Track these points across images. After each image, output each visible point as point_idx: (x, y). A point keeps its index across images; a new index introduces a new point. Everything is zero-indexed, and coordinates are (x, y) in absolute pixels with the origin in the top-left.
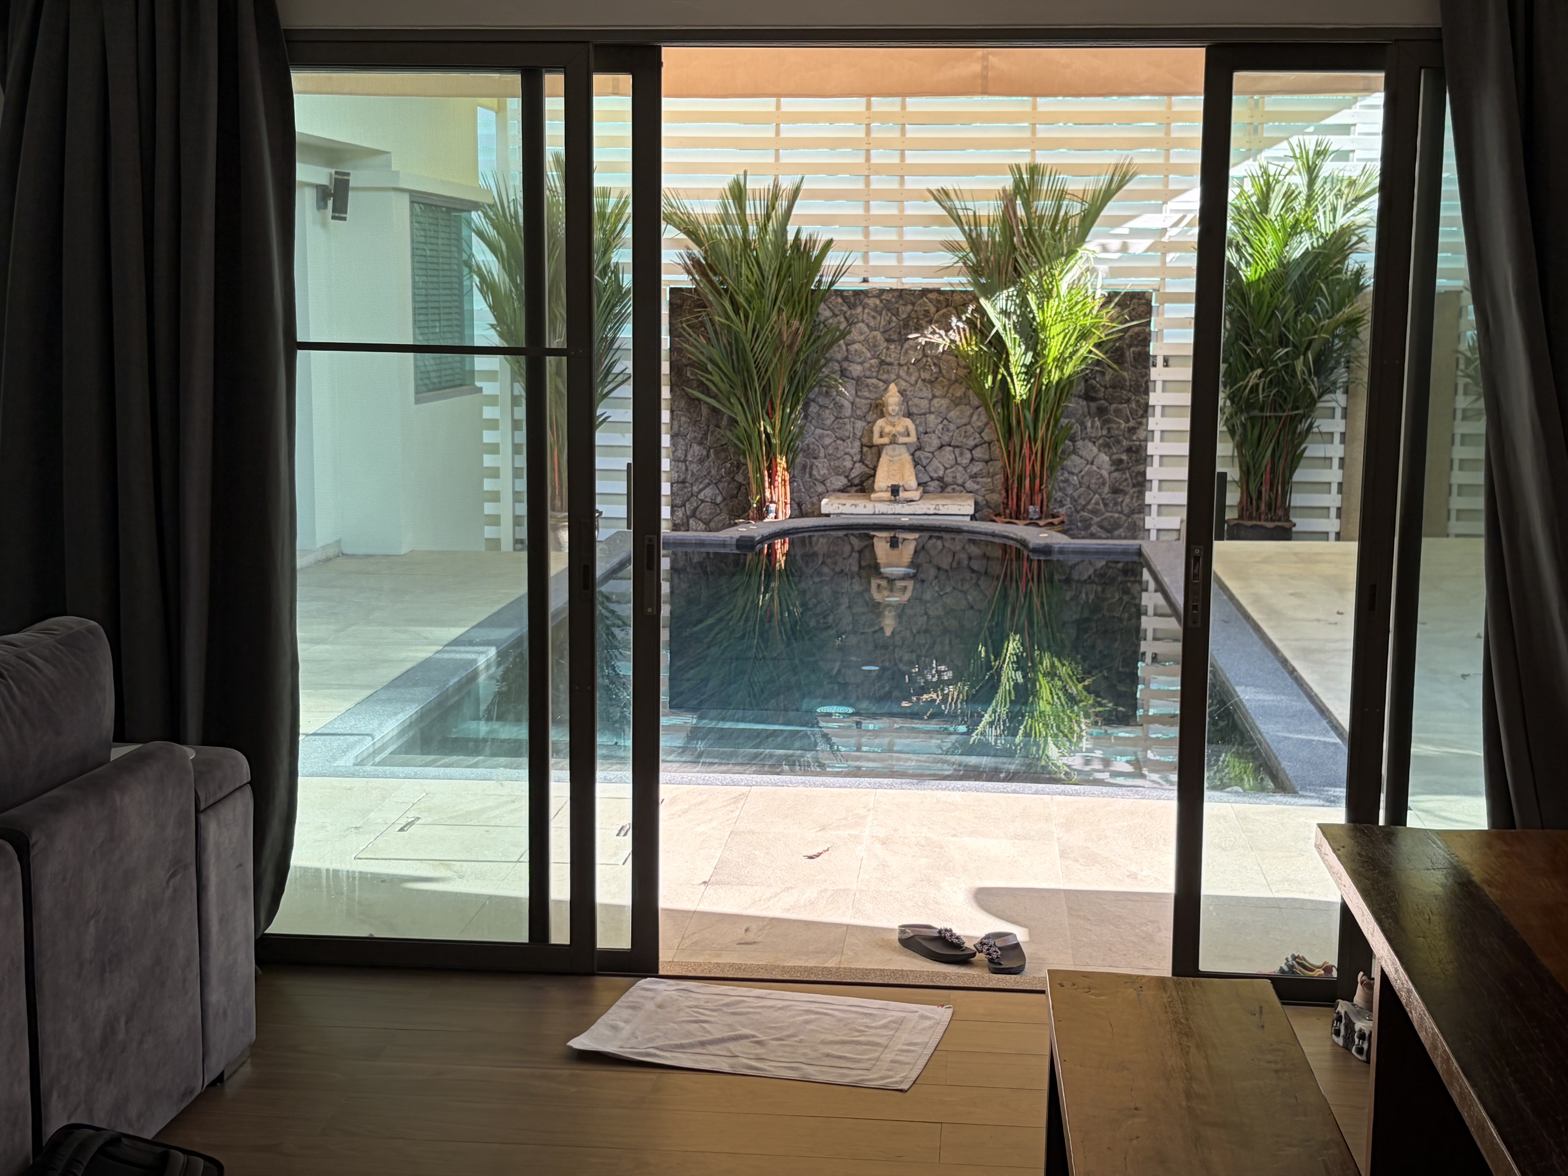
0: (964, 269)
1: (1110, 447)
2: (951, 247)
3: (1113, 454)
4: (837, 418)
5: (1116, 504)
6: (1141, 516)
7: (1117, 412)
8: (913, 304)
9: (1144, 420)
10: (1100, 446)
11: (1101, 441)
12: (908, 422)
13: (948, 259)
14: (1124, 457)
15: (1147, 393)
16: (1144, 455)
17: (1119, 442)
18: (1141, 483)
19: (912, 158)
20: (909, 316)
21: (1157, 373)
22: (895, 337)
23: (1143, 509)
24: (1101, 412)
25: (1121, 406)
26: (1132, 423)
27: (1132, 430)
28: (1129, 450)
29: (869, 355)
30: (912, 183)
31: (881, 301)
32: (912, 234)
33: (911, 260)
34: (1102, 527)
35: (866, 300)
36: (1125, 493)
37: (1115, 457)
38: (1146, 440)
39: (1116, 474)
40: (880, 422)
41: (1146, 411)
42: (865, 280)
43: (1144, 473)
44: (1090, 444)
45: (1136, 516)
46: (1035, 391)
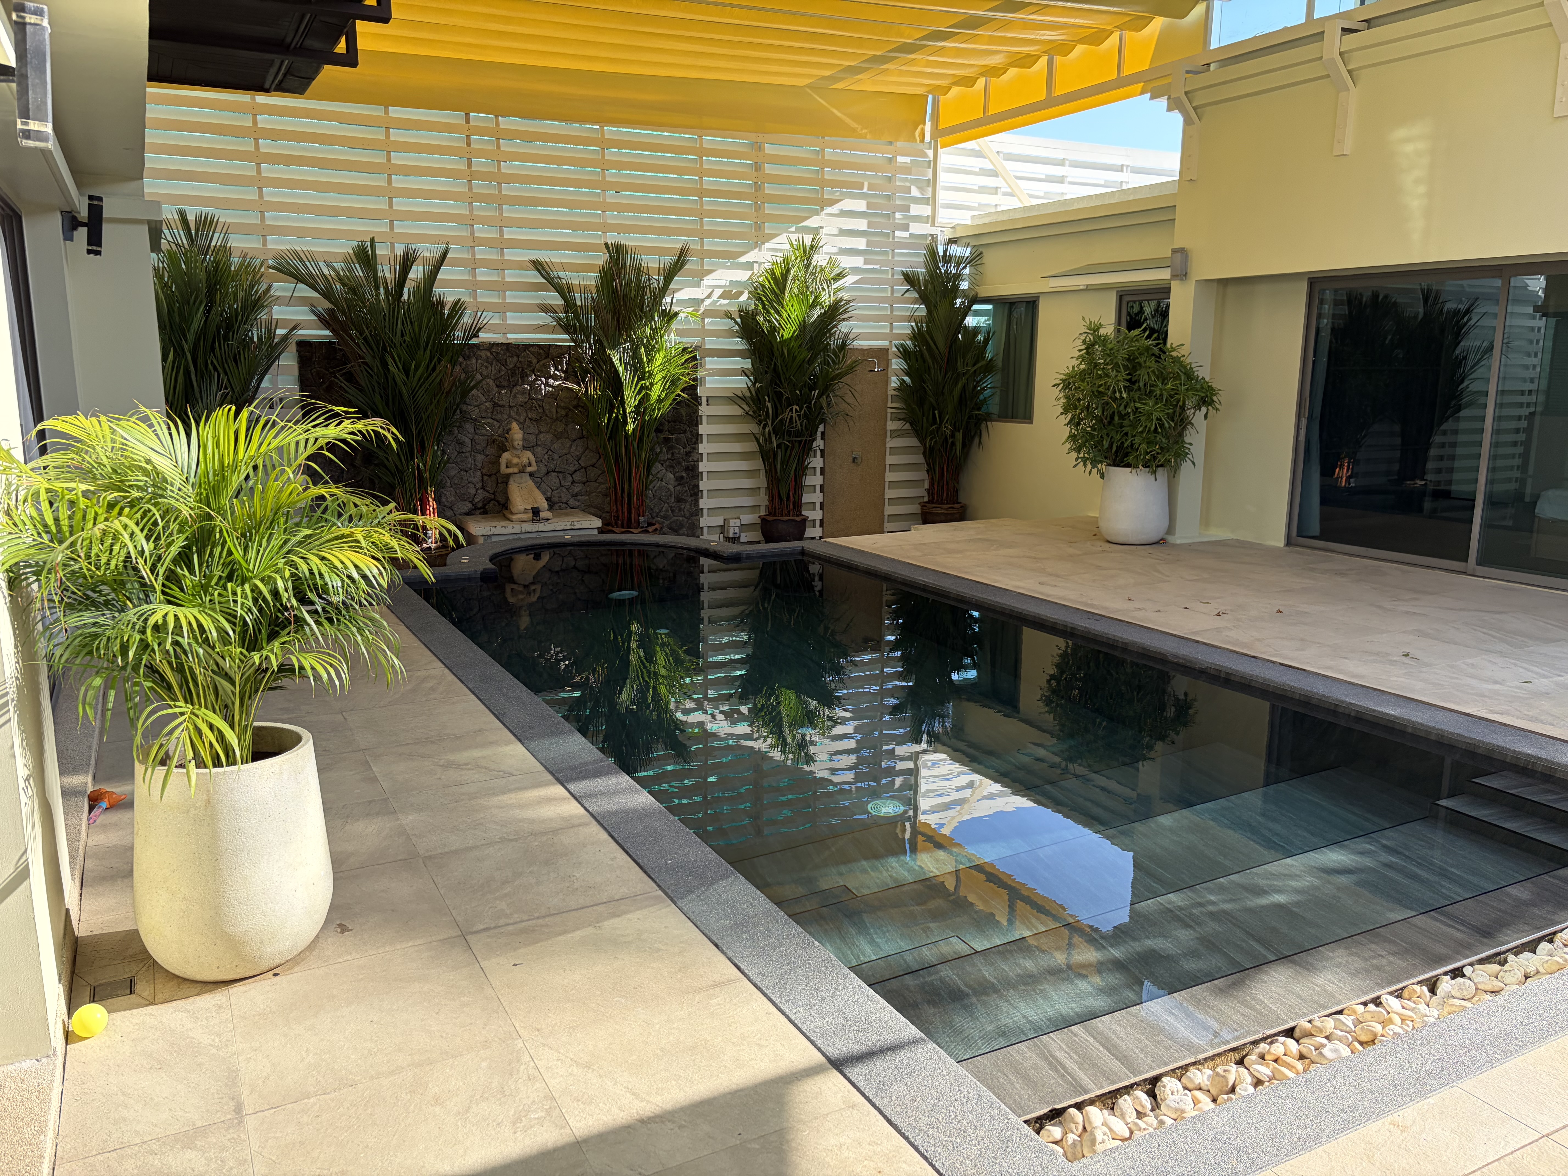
0: (558, 326)
2: (546, 309)
3: (675, 473)
4: (459, 453)
5: (680, 510)
6: (698, 517)
7: (678, 441)
8: (518, 356)
9: (696, 446)
10: (667, 466)
11: (667, 463)
12: (529, 454)
13: (544, 319)
14: (684, 474)
15: (697, 426)
16: (697, 471)
17: (679, 463)
18: (696, 493)
19: (508, 234)
20: (515, 366)
21: (703, 410)
22: (505, 384)
23: (699, 512)
24: (667, 440)
25: (680, 436)
26: (688, 449)
27: (688, 454)
28: (687, 469)
29: (483, 399)
30: (510, 255)
31: (491, 353)
32: (512, 297)
33: (512, 318)
34: (670, 528)
36: (685, 501)
37: (677, 475)
38: (697, 461)
39: (678, 488)
40: (506, 456)
41: (697, 439)
42: (476, 336)
43: (698, 486)
44: (660, 465)
45: (694, 518)
46: (640, 426)
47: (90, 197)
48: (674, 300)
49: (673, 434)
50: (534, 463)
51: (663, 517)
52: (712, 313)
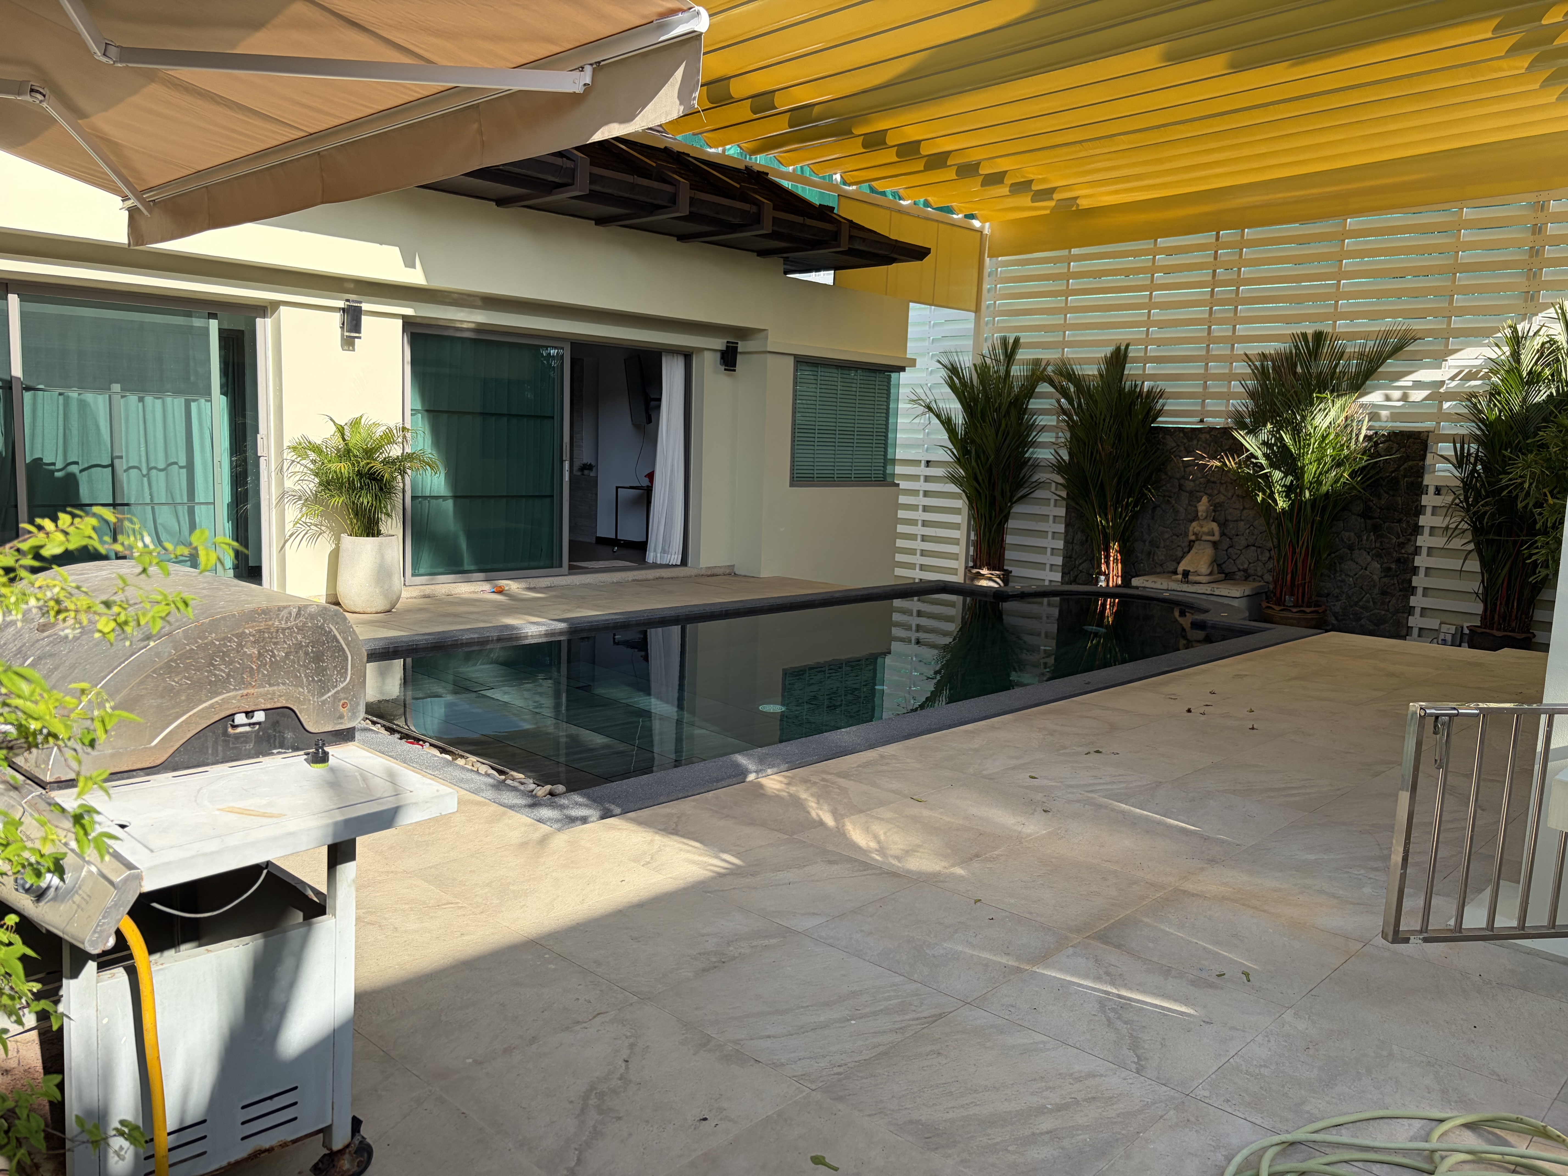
1: (1382, 557)
3: (1383, 563)
4: (1175, 520)
5: (1383, 603)
6: (1406, 615)
7: (1390, 530)
10: (1373, 555)
11: (1373, 552)
12: (1214, 526)
14: (1393, 566)
15: (1418, 516)
16: (1410, 565)
17: (1389, 554)
18: (1407, 589)
19: (1239, 330)
21: (1428, 500)
23: (1407, 610)
24: (1376, 528)
25: (1393, 525)
27: (1402, 545)
28: (1398, 561)
30: (1238, 350)
34: (1370, 621)
35: (1200, 435)
36: (1392, 595)
37: (1384, 565)
38: (1413, 554)
39: (1384, 580)
40: (1194, 524)
42: (1202, 421)
43: (1410, 581)
44: (1365, 553)
45: (1401, 615)
46: (1297, 506)
47: (728, 342)
48: (1410, 384)
49: (1385, 522)
50: (1217, 533)
51: (1362, 608)
52: (1450, 396)
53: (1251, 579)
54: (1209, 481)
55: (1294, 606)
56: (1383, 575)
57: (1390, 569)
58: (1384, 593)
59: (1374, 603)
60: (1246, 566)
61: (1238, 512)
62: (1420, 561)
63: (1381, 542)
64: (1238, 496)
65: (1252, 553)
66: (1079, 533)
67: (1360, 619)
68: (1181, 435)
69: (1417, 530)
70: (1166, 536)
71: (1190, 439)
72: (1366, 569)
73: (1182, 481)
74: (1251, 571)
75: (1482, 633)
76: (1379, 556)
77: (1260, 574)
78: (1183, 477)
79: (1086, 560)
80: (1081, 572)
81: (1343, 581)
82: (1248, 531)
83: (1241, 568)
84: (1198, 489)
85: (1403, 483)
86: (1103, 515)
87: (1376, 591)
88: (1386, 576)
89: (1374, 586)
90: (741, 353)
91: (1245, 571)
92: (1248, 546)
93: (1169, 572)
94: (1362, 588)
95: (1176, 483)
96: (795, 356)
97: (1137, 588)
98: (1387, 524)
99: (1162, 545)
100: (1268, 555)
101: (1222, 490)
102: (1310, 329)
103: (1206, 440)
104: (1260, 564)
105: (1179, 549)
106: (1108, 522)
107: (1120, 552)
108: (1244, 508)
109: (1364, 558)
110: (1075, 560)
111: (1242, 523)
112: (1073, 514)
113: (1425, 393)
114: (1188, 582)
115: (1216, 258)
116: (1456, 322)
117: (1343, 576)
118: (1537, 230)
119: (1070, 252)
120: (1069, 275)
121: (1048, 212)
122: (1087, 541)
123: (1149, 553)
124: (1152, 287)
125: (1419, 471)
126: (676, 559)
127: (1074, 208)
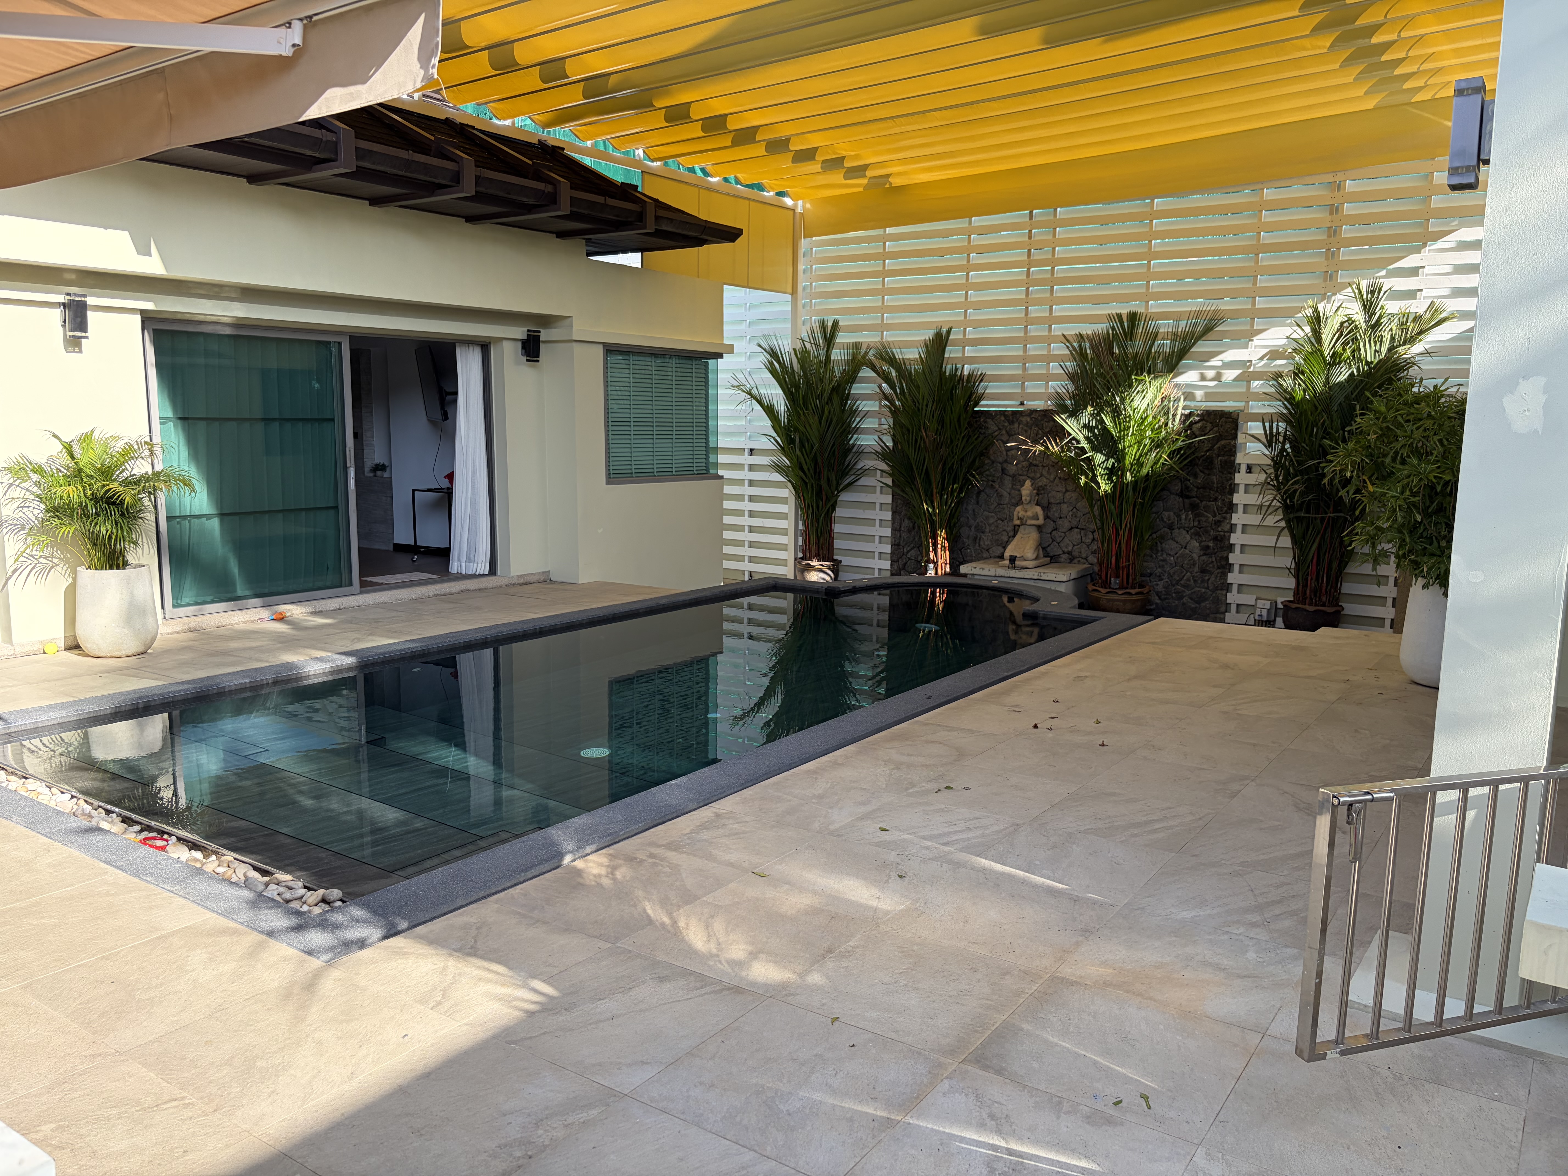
1: (1200, 536)
5: (1203, 581)
6: (1224, 592)
7: (1207, 509)
9: (1228, 516)
10: (1192, 534)
11: (1192, 531)
12: (1038, 509)
14: (1211, 544)
15: (1231, 494)
16: (1227, 543)
17: (1207, 532)
18: (1225, 566)
19: (1058, 311)
21: (1241, 478)
23: (1226, 587)
24: (1194, 507)
25: (1209, 503)
26: (1218, 518)
27: (1218, 523)
28: (1215, 539)
30: (1055, 331)
34: (1191, 599)
35: (1021, 419)
36: (1211, 573)
37: (1203, 544)
38: (1229, 532)
40: (1019, 508)
42: (1022, 404)
43: (1227, 558)
44: (1184, 532)
45: (1219, 592)
46: (1119, 488)
47: (529, 331)
48: (1220, 364)
49: (1202, 501)
50: (1041, 517)
51: (1184, 586)
52: (1257, 376)
53: (1076, 561)
54: (1031, 464)
55: (1119, 588)
56: (1202, 553)
57: (1208, 547)
58: (1203, 571)
59: (1195, 581)
60: (1070, 549)
61: (1061, 495)
62: (1236, 538)
63: (1199, 521)
64: (1060, 478)
65: (1075, 535)
66: (906, 521)
67: (1182, 598)
68: (1003, 418)
69: (1231, 508)
70: (991, 521)
71: (1011, 423)
72: (1185, 548)
73: (1005, 465)
74: (1076, 554)
75: (1296, 608)
76: (1197, 534)
77: (1084, 556)
78: (1006, 461)
79: (914, 548)
80: (910, 559)
81: (1165, 560)
82: (1071, 513)
83: (1066, 550)
84: (1020, 472)
85: (1217, 462)
86: (929, 502)
87: (1196, 569)
88: (1205, 554)
89: (1194, 565)
90: (544, 342)
91: (1069, 553)
92: (1072, 528)
93: (995, 557)
94: (1182, 566)
95: (999, 467)
96: (604, 345)
97: (965, 575)
98: (1204, 503)
99: (987, 530)
100: (1091, 536)
101: (1045, 473)
102: (1125, 310)
103: (1028, 423)
104: (1084, 546)
105: (1005, 533)
106: (934, 509)
107: (947, 539)
108: (1067, 491)
109: (1184, 537)
110: (903, 547)
111: (1065, 506)
112: (899, 501)
113: (1236, 373)
114: (1014, 568)
115: (1030, 238)
116: (1261, 303)
117: (1165, 556)
118: (1334, 210)
119: (885, 231)
120: (885, 256)
121: (861, 189)
122: (914, 528)
123: (975, 539)
124: (969, 268)
125: (1231, 450)
126: (484, 568)
127: (887, 186)
